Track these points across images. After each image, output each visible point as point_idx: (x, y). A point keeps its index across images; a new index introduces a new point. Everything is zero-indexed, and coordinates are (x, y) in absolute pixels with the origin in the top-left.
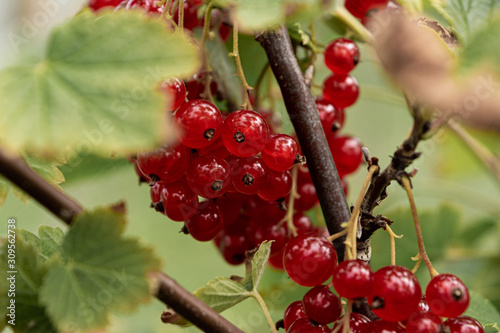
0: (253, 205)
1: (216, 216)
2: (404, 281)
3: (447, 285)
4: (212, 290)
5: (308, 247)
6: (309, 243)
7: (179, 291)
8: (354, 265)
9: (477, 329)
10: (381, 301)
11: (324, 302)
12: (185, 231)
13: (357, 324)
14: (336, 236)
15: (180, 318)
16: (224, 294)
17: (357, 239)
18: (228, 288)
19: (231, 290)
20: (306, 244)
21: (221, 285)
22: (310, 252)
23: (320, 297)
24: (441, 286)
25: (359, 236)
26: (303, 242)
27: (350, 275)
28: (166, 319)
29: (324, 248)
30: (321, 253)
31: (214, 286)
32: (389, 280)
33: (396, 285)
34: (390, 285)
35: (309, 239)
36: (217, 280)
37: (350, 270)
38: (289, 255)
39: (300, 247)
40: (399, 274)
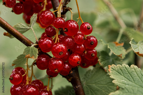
0: (34, 7)
1: (21, 7)
2: (74, 24)
3: (86, 25)
4: (18, 26)
5: (47, 14)
6: (47, 13)
7: (7, 25)
8: (60, 19)
9: (95, 39)
10: (67, 29)
11: (51, 30)
12: (12, 11)
13: (61, 37)
14: (55, 11)
15: (9, 34)
16: (22, 28)
17: (61, 13)
18: (23, 26)
19: (24, 27)
20: (46, 13)
21: (21, 25)
22: (47, 15)
23: (49, 29)
24: (84, 25)
25: (62, 12)
26: (45, 13)
27: (58, 21)
28: (5, 34)
29: (51, 15)
30: (50, 16)
31: (19, 25)
32: (70, 24)
33: (72, 25)
34: (70, 25)
35: (47, 12)
36: (20, 23)
37: (58, 20)
38: (41, 17)
39: (44, 14)
40: (73, 22)
